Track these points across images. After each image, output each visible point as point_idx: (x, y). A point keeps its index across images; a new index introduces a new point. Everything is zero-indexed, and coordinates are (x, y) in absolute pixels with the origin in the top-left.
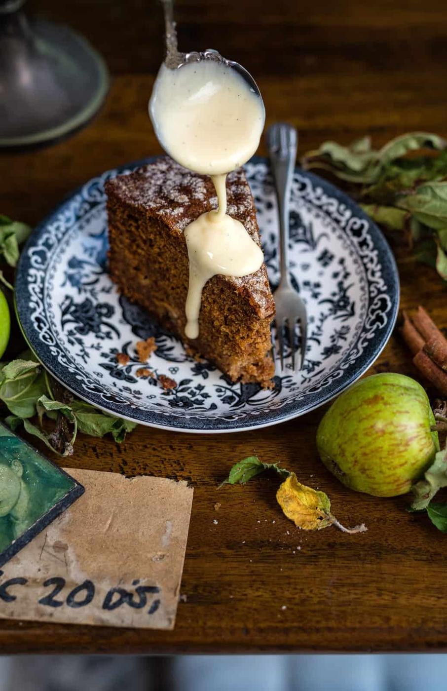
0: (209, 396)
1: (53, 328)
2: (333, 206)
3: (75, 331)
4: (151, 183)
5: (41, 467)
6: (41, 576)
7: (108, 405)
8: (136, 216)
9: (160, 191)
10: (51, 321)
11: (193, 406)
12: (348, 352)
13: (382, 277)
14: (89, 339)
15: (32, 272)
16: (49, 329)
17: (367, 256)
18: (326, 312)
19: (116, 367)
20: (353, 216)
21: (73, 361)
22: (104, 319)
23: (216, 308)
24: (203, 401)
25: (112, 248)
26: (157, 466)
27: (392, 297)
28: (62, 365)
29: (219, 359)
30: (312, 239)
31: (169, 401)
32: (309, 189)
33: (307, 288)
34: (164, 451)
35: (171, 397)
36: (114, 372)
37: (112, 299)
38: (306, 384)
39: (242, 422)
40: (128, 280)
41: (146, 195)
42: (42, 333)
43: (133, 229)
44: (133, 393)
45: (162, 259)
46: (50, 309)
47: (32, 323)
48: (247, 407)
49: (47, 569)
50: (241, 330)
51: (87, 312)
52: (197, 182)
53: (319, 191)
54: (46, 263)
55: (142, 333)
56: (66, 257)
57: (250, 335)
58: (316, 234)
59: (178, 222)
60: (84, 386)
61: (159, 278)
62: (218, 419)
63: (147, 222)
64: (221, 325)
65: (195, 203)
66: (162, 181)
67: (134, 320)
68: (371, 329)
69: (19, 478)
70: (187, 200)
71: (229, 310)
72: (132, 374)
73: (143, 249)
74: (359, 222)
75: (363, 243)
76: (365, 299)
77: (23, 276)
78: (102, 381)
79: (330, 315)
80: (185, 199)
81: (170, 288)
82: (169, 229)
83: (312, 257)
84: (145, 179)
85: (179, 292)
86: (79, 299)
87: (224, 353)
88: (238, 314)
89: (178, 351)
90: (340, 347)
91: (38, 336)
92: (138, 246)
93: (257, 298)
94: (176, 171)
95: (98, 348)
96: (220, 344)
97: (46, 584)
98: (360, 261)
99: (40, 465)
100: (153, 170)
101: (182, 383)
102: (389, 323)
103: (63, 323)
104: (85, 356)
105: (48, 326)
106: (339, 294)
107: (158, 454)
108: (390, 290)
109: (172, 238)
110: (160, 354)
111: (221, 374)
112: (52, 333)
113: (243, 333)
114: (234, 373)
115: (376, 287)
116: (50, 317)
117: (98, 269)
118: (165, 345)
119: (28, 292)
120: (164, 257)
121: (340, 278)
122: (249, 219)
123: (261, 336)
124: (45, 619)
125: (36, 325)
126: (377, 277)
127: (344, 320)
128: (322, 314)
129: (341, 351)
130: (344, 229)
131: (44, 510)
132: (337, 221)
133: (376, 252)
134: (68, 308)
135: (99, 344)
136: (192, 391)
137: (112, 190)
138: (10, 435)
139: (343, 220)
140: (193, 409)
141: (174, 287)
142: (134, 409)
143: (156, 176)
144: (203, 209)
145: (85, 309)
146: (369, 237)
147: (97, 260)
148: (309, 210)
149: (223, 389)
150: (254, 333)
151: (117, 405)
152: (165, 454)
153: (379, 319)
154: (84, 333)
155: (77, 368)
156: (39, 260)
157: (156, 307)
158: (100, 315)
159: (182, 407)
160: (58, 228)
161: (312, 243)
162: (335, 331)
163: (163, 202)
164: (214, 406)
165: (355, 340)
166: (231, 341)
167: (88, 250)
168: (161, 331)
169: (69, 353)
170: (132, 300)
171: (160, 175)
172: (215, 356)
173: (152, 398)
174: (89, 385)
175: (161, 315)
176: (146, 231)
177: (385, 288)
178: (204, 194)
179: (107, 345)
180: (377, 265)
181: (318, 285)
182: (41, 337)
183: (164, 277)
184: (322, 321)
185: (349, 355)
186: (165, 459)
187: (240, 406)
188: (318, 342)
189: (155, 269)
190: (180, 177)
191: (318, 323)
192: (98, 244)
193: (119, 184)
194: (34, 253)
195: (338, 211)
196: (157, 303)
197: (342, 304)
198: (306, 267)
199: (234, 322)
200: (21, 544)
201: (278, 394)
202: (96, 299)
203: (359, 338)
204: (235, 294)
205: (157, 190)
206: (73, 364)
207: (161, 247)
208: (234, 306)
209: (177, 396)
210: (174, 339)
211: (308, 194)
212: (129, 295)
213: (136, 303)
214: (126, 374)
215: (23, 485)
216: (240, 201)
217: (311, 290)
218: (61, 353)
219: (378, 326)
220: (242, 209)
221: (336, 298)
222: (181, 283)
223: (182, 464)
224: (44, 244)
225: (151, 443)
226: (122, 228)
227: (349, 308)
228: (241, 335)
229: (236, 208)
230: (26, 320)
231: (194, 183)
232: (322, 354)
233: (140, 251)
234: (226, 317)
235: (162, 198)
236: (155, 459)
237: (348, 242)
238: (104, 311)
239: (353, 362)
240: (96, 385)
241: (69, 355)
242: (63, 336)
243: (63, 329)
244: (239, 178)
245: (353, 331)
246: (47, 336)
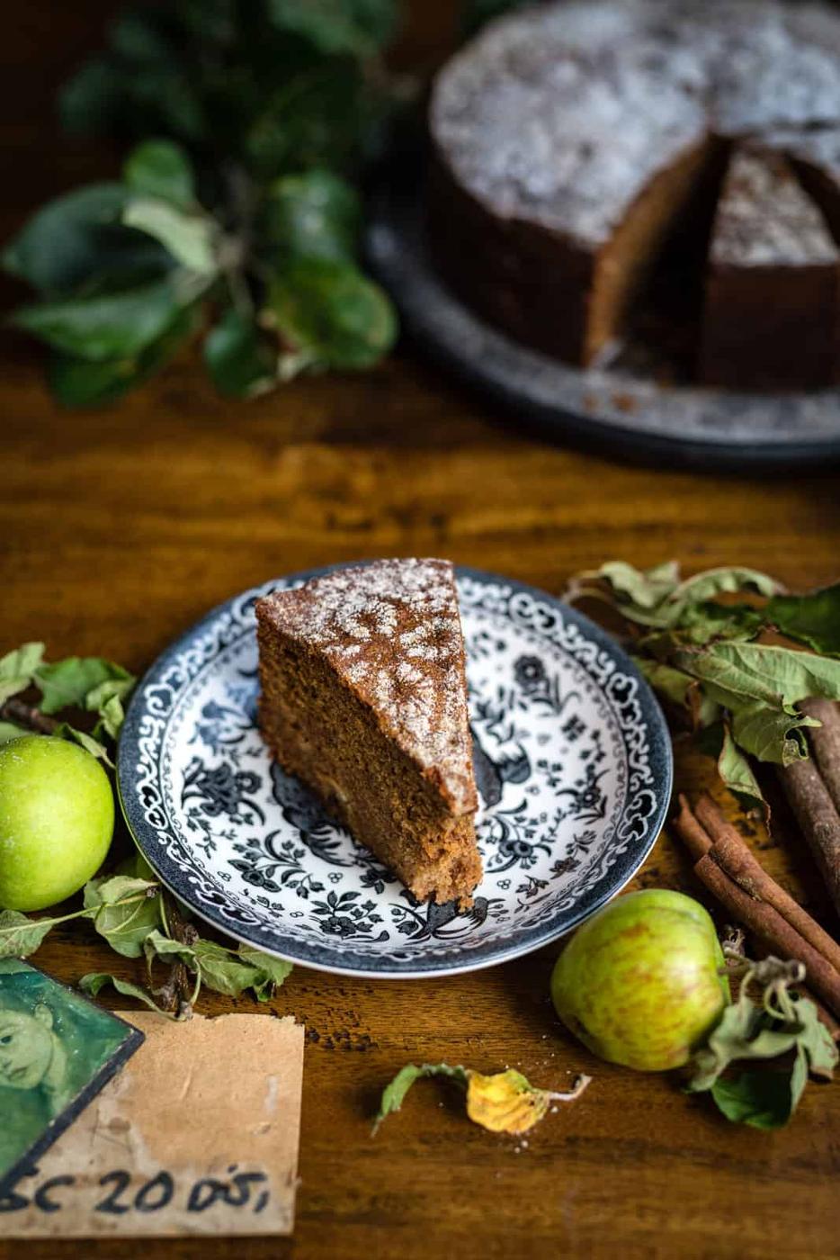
0: (381, 920)
1: (168, 804)
2: (591, 653)
3: (200, 810)
4: (321, 606)
5: (79, 1011)
6: (94, 1171)
7: (228, 924)
8: (296, 652)
9: (332, 619)
10: (166, 794)
11: (355, 932)
12: (587, 871)
13: (648, 764)
14: (220, 822)
15: (147, 720)
16: (162, 806)
17: (631, 731)
18: (566, 809)
19: (253, 866)
20: (617, 670)
21: (189, 854)
22: (246, 795)
23: (396, 794)
24: (372, 926)
25: (264, 694)
26: (321, 1020)
27: (658, 795)
28: (170, 860)
29: (400, 866)
30: (557, 699)
31: (322, 922)
32: (559, 626)
33: (543, 770)
34: (331, 997)
35: (325, 917)
36: (249, 874)
37: (260, 766)
38: (521, 914)
39: (419, 964)
40: (285, 740)
41: (311, 623)
42: (150, 811)
43: (291, 671)
44: (271, 907)
45: (328, 716)
46: (167, 776)
47: (137, 795)
48: (433, 941)
49: (102, 1160)
50: (429, 829)
51: (222, 782)
52: (386, 608)
53: (573, 630)
54: (170, 708)
55: (296, 819)
56: (200, 702)
57: (442, 837)
58: (563, 693)
59: (351, 667)
60: (198, 893)
61: (324, 743)
62: (383, 957)
63: (309, 662)
64: (402, 820)
65: (379, 639)
66: (337, 603)
67: (288, 799)
68: (624, 840)
69: (48, 1030)
70: (369, 635)
71: (414, 798)
72: (276, 879)
73: (303, 700)
74: (625, 680)
75: (628, 712)
76: (622, 793)
77: (133, 725)
78: (227, 887)
79: (570, 813)
80: (363, 632)
81: (337, 759)
82: (337, 675)
83: (554, 725)
84: (313, 600)
85: (349, 766)
86: (212, 763)
87: (406, 859)
88: (425, 806)
89: (345, 850)
90: (578, 862)
91: (143, 814)
92: (297, 694)
93: (452, 786)
94: (360, 590)
95: (231, 836)
96: (401, 846)
97: (103, 1181)
98: (620, 738)
99: (77, 1008)
100: (327, 586)
101: (344, 898)
102: (649, 833)
103: (184, 798)
104: (209, 848)
105: (160, 801)
106: (587, 783)
107: (323, 1001)
108: (658, 784)
109: (341, 689)
110: (319, 853)
111: (402, 888)
112: (165, 812)
113: (431, 834)
114: (419, 889)
115: (639, 779)
116: (165, 787)
117: (245, 721)
118: (328, 839)
119: (138, 749)
120: (331, 714)
121: (590, 760)
122: (453, 668)
123: (459, 840)
124: (105, 1233)
125: (142, 798)
126: (642, 764)
127: (590, 823)
128: (559, 811)
129: (578, 868)
130: (603, 688)
131: (90, 1072)
132: (595, 676)
133: (644, 726)
134: (195, 775)
135: (232, 831)
136: (357, 910)
137: (264, 612)
138: (26, 970)
139: (603, 674)
140: (354, 937)
141: (343, 758)
142: (265, 932)
143: (330, 595)
144: (389, 649)
145: (219, 779)
146: (636, 703)
147: (245, 709)
148: (557, 657)
149: (403, 911)
150: (447, 834)
151: (241, 925)
152: (333, 1001)
153: (637, 826)
154: (214, 813)
155: (193, 865)
156: (160, 703)
157: (320, 783)
158: (241, 788)
159: (339, 933)
160: (192, 660)
161: (556, 704)
162: (575, 836)
163: (334, 635)
164: (385, 936)
165: (599, 854)
166: (414, 843)
167: (234, 694)
168: (325, 817)
169: (186, 842)
170: (288, 770)
171: (335, 595)
172: (396, 861)
173: (297, 916)
174: (205, 890)
175: (326, 797)
176: (307, 675)
177: (652, 780)
178: (394, 627)
179: (244, 833)
180: (643, 746)
181: (558, 768)
182: (147, 817)
183: (330, 743)
184: (558, 820)
185: (588, 876)
186: (333, 1009)
187: (423, 938)
188: (549, 851)
189: (319, 729)
190: (365, 599)
191: (551, 823)
192: (250, 686)
193: (275, 604)
194: (153, 694)
195: (597, 661)
196: (320, 777)
197: (589, 798)
198: (544, 739)
199: (419, 816)
200: (62, 1126)
201: (479, 925)
202: (237, 764)
203: (606, 852)
204: (422, 777)
205: (328, 616)
206: (189, 858)
207: (327, 699)
208: (420, 794)
209: (334, 916)
210: (342, 832)
211: (556, 633)
212: (285, 763)
213: (294, 775)
214: (266, 878)
215: (56, 1039)
216: (443, 641)
217: (548, 774)
218: (174, 842)
219: (634, 837)
220: (445, 652)
221: (581, 789)
222: (351, 754)
223: (356, 1017)
224: (168, 682)
225: (314, 984)
226: (277, 667)
227: (598, 805)
228: (428, 836)
229: (436, 651)
230: (128, 790)
231: (382, 611)
232: (552, 870)
233: (299, 702)
234: (409, 810)
235: (333, 629)
236: (318, 1008)
237: (608, 708)
238: (247, 783)
239: (591, 887)
240: (216, 893)
241: (185, 845)
242: (181, 816)
243: (182, 807)
244: (447, 608)
245: (599, 841)
246: (157, 816)
